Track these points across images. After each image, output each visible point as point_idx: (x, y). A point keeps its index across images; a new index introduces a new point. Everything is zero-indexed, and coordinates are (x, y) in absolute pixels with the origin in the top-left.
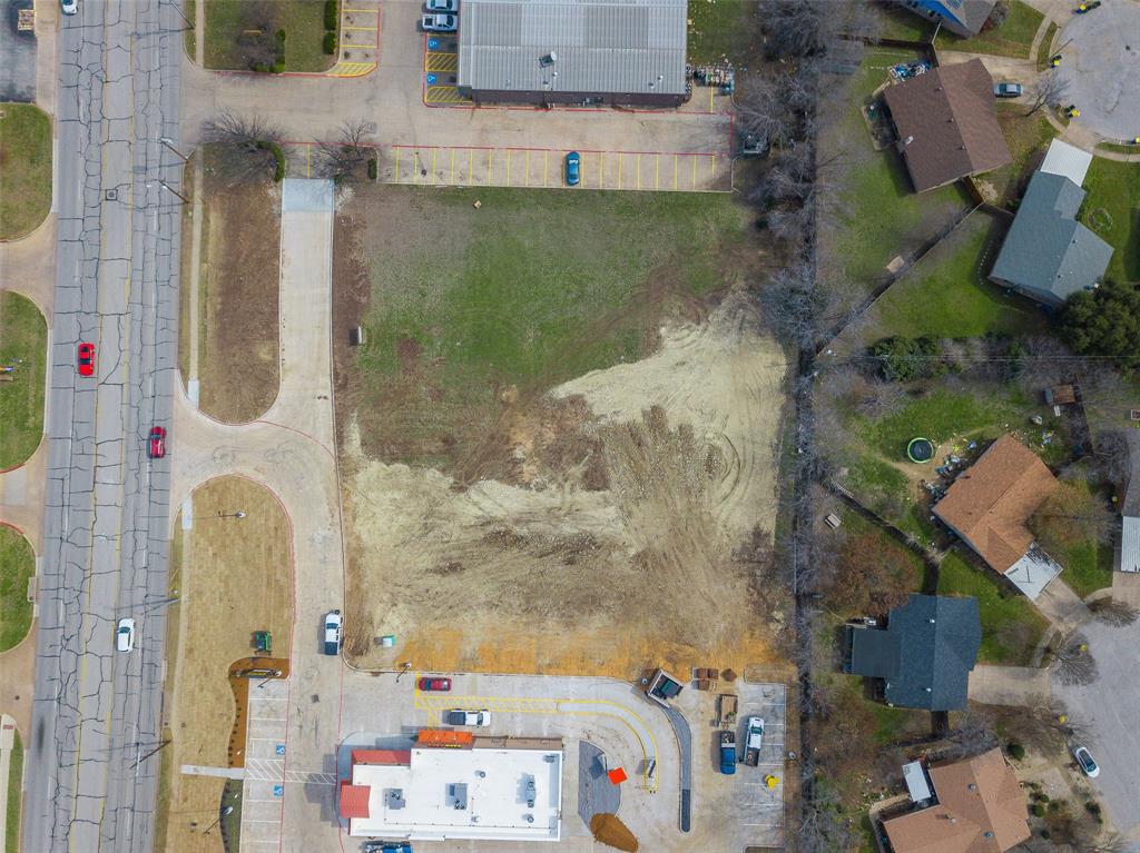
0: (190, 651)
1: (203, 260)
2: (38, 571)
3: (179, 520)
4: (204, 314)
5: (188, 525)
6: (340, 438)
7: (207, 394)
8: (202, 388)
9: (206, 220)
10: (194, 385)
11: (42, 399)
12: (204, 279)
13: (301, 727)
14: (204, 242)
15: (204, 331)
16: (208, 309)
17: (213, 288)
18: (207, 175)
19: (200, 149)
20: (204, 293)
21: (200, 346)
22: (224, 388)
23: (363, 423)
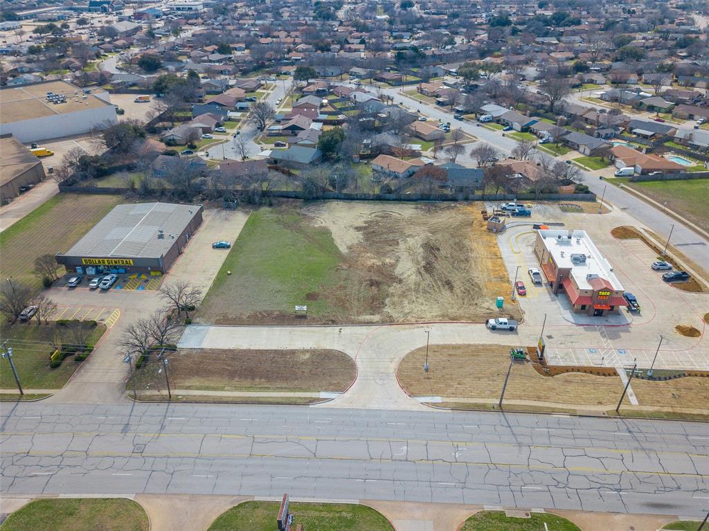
0: (539, 398)
1: (222, 389)
2: (499, 508)
3: (435, 405)
4: (267, 389)
5: (438, 399)
6: (370, 323)
7: (331, 387)
8: (326, 390)
9: (188, 388)
10: (323, 395)
11: (324, 505)
12: (237, 388)
13: (572, 342)
14: (207, 388)
15: (281, 389)
16: (264, 386)
17: (247, 383)
18: (152, 387)
19: (128, 392)
20: (249, 389)
21: (292, 391)
22: (329, 378)
23: (359, 314)
